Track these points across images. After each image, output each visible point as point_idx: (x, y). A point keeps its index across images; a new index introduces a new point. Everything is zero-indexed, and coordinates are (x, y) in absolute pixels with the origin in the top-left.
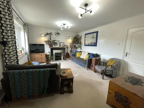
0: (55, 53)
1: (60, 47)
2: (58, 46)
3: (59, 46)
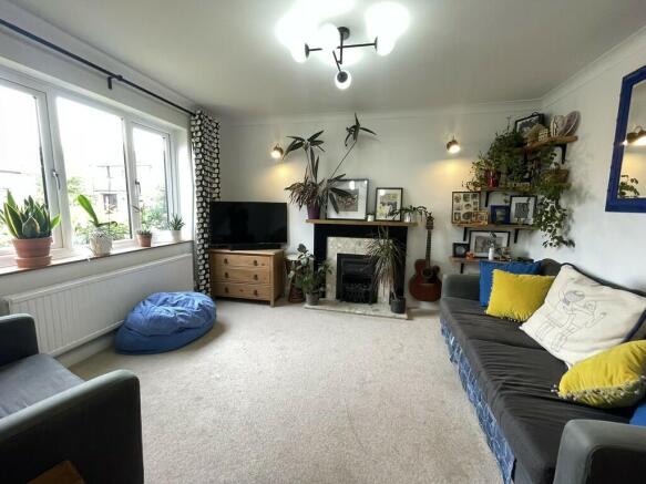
0: (340, 256)
1: (370, 219)
2: (358, 215)
3: (367, 214)
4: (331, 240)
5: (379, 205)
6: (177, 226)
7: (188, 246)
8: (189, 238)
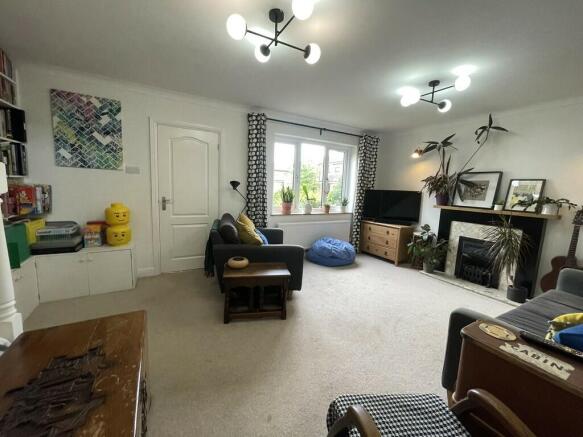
1: (497, 208)
4: (455, 224)
5: (511, 195)
6: (345, 203)
7: (350, 216)
8: (350, 211)
